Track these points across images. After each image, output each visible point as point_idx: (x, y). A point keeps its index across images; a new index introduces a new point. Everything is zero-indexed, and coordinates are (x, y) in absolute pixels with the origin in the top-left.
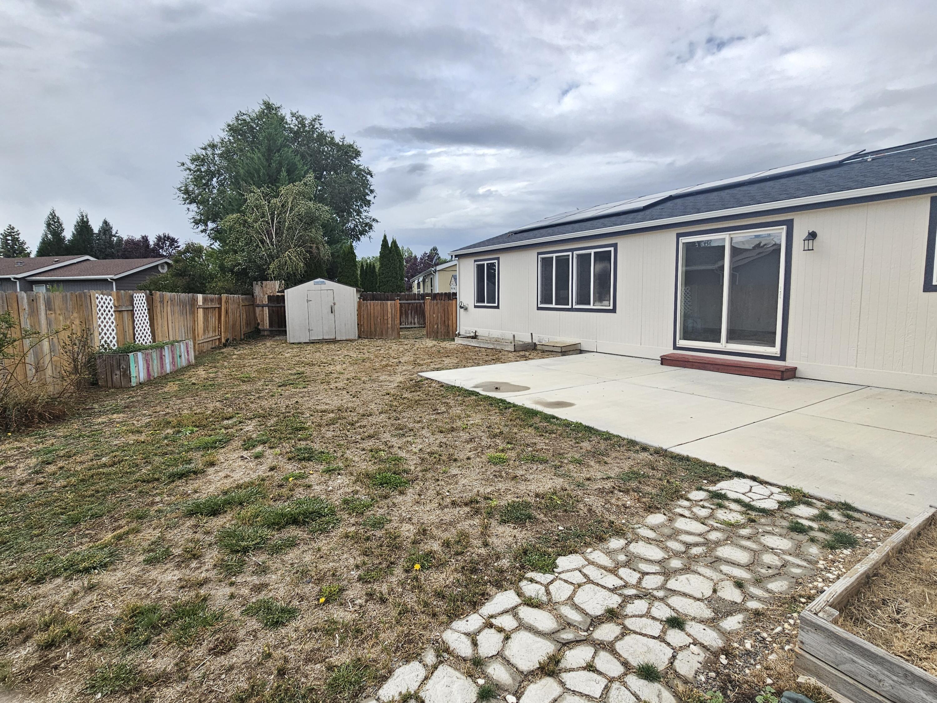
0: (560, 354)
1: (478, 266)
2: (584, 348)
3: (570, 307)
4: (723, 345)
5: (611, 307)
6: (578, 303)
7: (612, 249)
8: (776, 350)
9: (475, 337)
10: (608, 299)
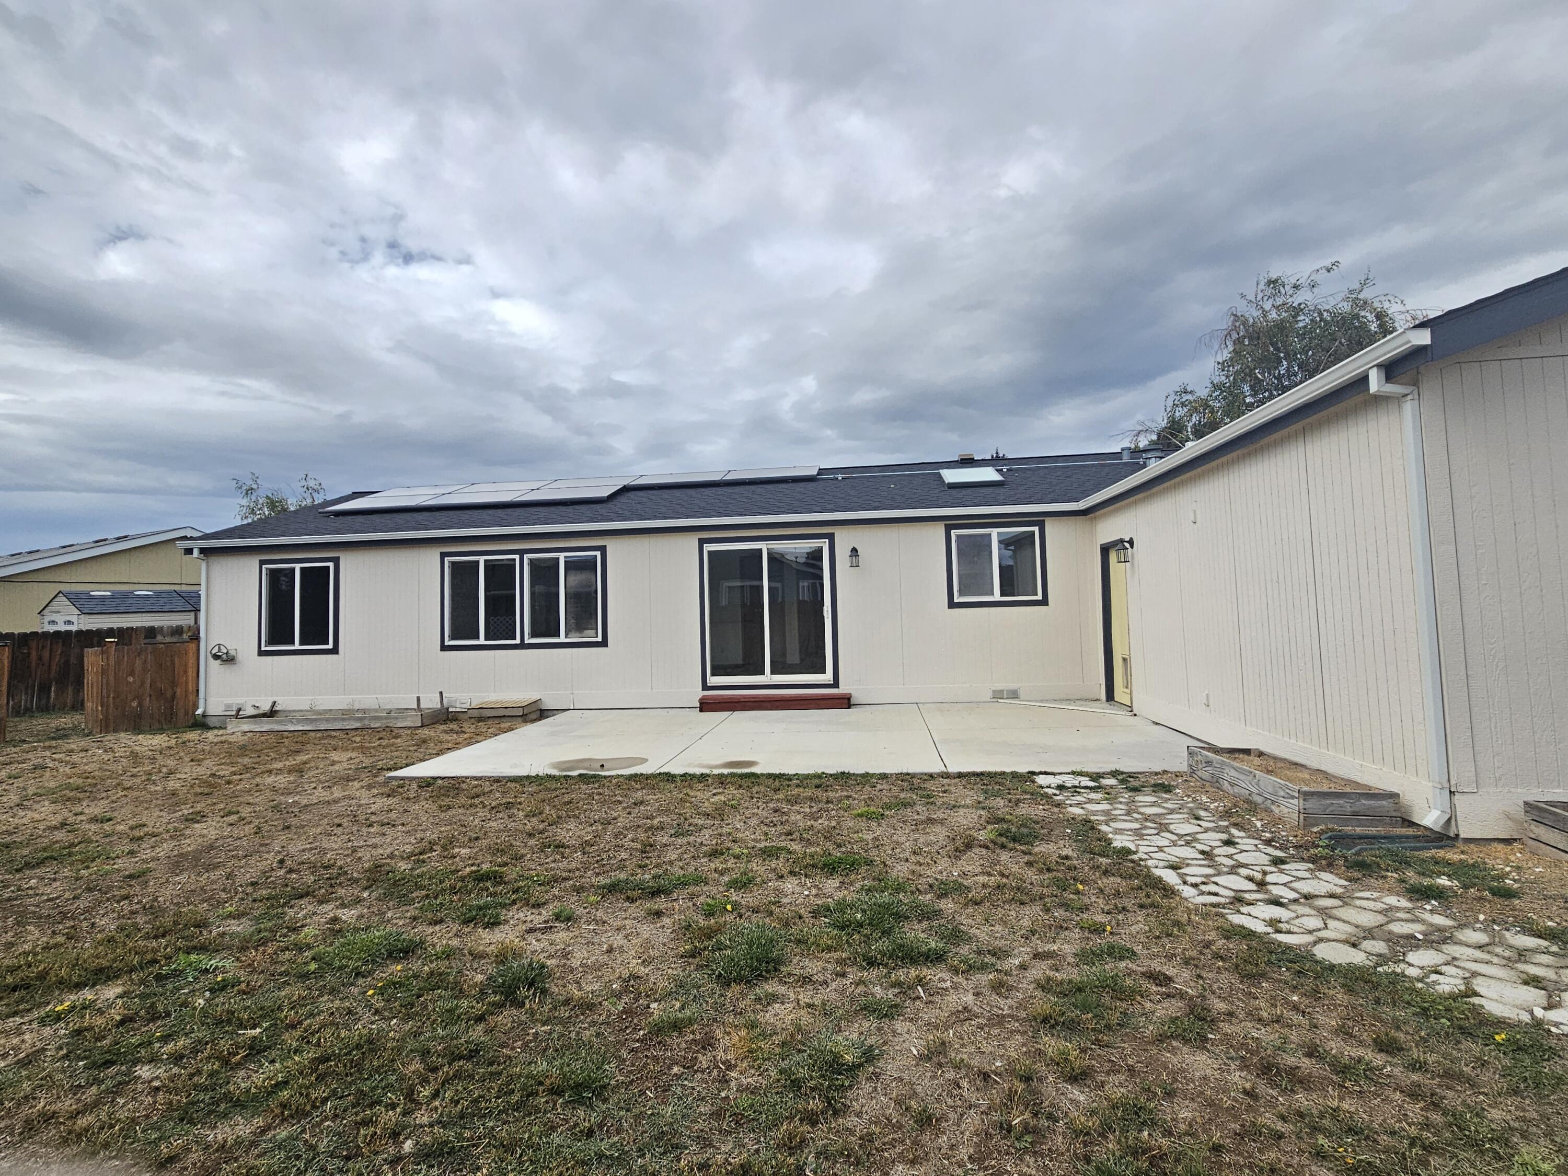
0: (520, 719)
1: (273, 574)
2: (548, 704)
3: (518, 641)
4: (768, 678)
5: (600, 639)
6: (534, 635)
7: (598, 554)
8: (828, 677)
9: (272, 713)
10: (594, 626)
